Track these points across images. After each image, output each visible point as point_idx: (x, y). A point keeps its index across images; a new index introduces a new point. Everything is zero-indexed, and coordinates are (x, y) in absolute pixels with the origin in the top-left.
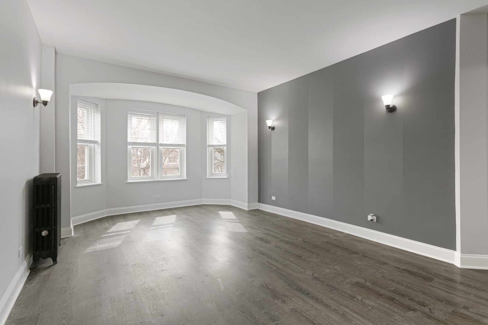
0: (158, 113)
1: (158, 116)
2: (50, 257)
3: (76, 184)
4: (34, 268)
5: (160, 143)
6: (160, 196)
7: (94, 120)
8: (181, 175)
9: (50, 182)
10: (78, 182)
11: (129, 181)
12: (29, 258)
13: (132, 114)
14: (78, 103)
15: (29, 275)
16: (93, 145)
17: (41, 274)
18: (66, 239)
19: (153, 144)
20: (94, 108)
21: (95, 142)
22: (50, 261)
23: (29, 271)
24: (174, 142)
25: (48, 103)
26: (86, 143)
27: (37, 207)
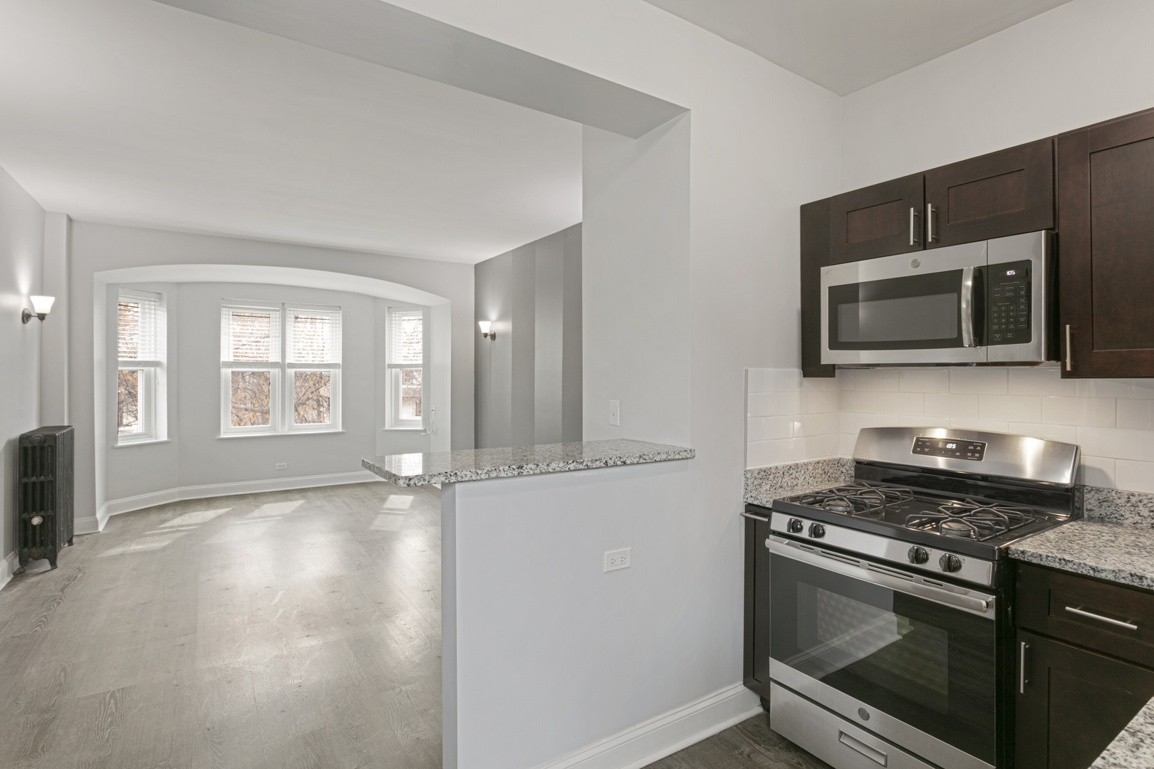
0: (283, 304)
1: (284, 310)
2: (44, 557)
3: (116, 440)
4: (20, 573)
5: (288, 361)
6: (285, 464)
7: (155, 324)
8: (334, 425)
9: (45, 442)
10: (119, 439)
11: (223, 436)
12: (12, 557)
13: (231, 308)
14: (120, 295)
15: (11, 581)
16: (153, 369)
17: (28, 581)
18: (88, 536)
19: (274, 365)
20: (155, 301)
21: (156, 364)
22: (46, 564)
23: (12, 576)
24: (314, 359)
25: (46, 317)
26: (137, 366)
27: (25, 480)
